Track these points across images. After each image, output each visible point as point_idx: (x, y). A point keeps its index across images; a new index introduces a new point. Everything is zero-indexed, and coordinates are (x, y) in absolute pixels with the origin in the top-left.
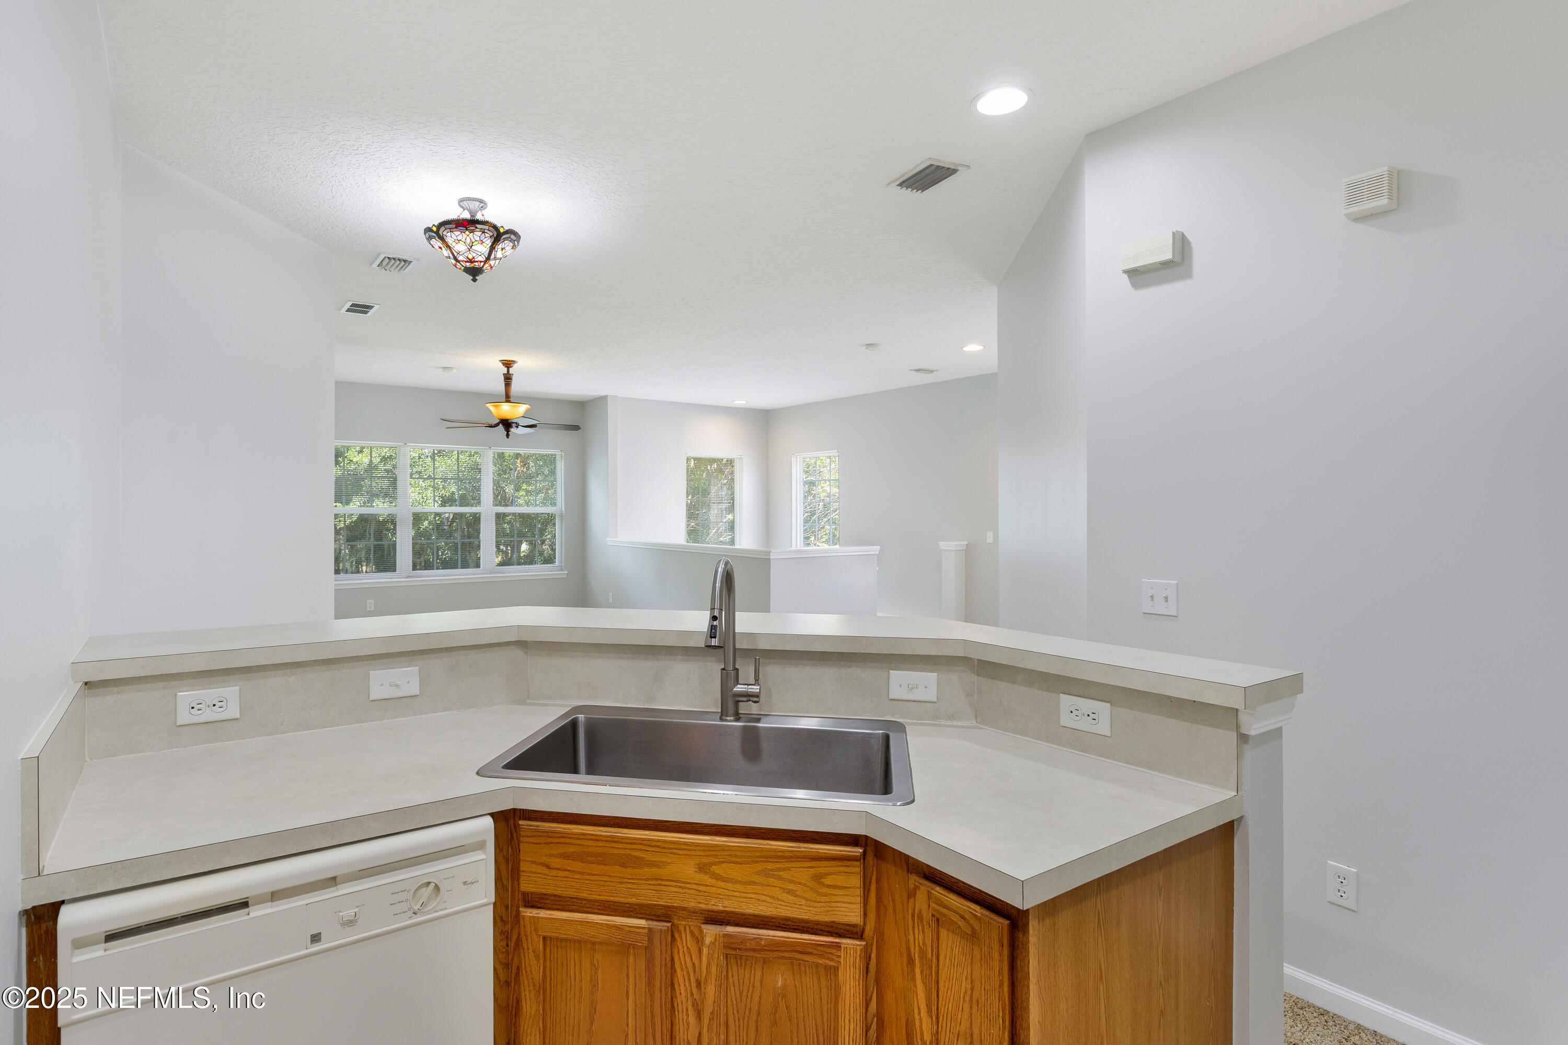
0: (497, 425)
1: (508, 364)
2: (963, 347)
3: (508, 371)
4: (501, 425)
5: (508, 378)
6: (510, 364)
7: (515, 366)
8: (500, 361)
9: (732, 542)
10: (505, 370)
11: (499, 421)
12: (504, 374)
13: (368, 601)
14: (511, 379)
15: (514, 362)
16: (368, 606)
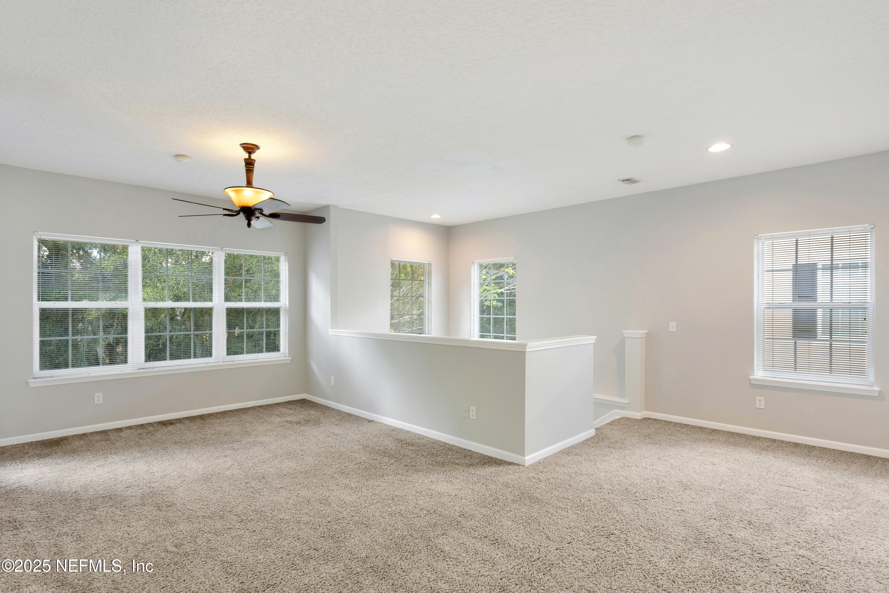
0: (238, 213)
1: (250, 148)
2: (708, 148)
3: (250, 156)
4: (241, 214)
5: (249, 164)
6: (253, 149)
7: (258, 152)
8: (241, 145)
9: (421, 331)
10: (246, 156)
11: (239, 209)
12: (245, 160)
13: (96, 395)
14: (252, 164)
15: (257, 147)
16: (96, 399)
